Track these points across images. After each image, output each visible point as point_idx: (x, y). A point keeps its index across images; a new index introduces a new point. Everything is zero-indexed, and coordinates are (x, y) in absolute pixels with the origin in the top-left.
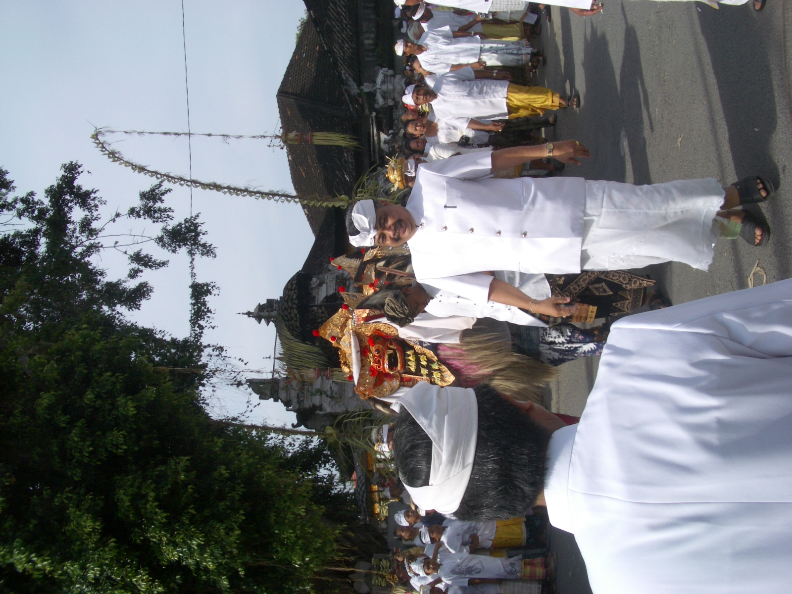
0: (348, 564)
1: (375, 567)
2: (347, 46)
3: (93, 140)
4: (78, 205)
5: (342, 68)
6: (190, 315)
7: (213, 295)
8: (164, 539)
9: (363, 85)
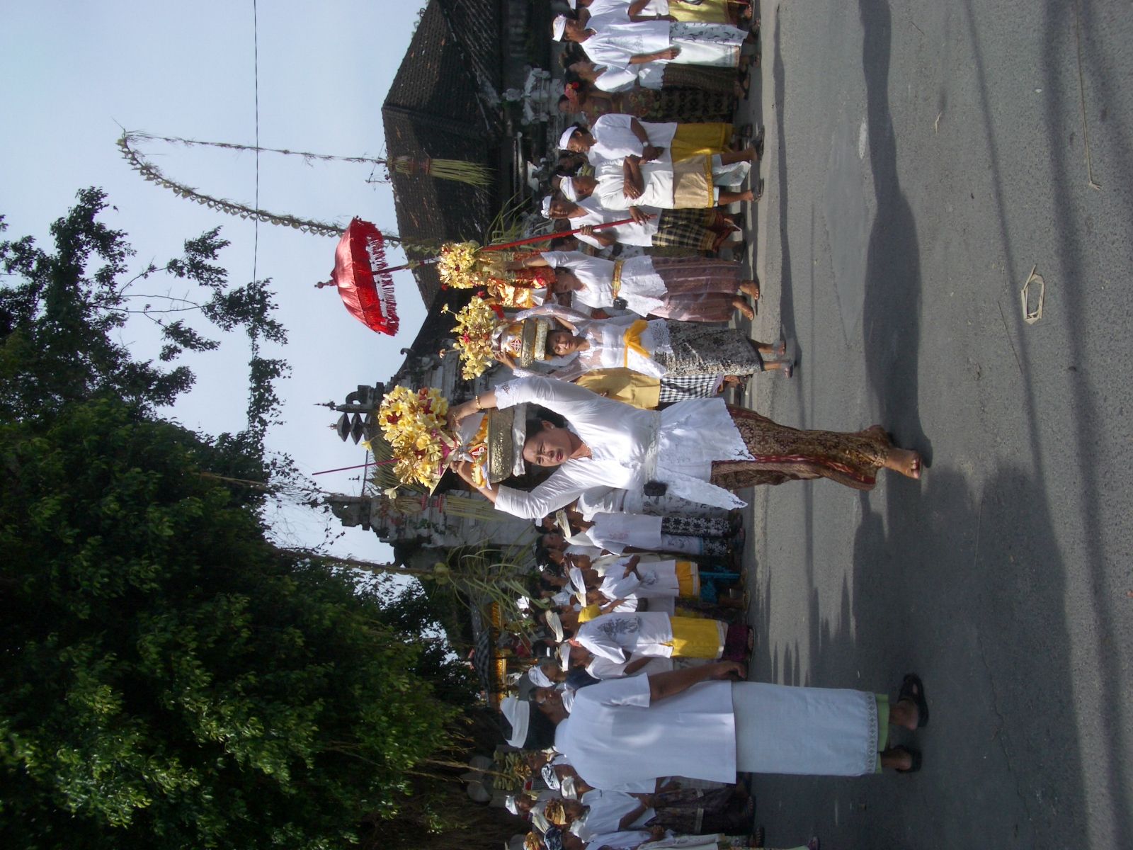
0: (459, 757)
1: (498, 763)
2: (485, 35)
3: (120, 148)
4: (96, 249)
5: (477, 68)
6: (249, 405)
7: (281, 377)
8: (205, 708)
9: (506, 92)
